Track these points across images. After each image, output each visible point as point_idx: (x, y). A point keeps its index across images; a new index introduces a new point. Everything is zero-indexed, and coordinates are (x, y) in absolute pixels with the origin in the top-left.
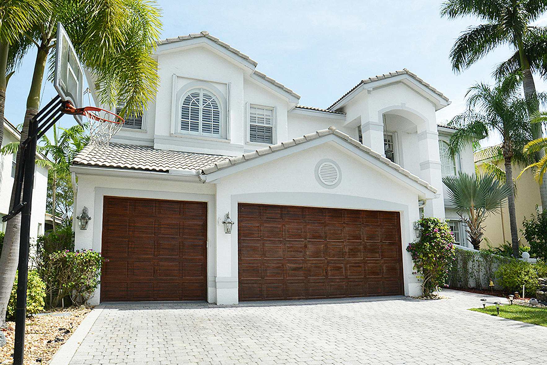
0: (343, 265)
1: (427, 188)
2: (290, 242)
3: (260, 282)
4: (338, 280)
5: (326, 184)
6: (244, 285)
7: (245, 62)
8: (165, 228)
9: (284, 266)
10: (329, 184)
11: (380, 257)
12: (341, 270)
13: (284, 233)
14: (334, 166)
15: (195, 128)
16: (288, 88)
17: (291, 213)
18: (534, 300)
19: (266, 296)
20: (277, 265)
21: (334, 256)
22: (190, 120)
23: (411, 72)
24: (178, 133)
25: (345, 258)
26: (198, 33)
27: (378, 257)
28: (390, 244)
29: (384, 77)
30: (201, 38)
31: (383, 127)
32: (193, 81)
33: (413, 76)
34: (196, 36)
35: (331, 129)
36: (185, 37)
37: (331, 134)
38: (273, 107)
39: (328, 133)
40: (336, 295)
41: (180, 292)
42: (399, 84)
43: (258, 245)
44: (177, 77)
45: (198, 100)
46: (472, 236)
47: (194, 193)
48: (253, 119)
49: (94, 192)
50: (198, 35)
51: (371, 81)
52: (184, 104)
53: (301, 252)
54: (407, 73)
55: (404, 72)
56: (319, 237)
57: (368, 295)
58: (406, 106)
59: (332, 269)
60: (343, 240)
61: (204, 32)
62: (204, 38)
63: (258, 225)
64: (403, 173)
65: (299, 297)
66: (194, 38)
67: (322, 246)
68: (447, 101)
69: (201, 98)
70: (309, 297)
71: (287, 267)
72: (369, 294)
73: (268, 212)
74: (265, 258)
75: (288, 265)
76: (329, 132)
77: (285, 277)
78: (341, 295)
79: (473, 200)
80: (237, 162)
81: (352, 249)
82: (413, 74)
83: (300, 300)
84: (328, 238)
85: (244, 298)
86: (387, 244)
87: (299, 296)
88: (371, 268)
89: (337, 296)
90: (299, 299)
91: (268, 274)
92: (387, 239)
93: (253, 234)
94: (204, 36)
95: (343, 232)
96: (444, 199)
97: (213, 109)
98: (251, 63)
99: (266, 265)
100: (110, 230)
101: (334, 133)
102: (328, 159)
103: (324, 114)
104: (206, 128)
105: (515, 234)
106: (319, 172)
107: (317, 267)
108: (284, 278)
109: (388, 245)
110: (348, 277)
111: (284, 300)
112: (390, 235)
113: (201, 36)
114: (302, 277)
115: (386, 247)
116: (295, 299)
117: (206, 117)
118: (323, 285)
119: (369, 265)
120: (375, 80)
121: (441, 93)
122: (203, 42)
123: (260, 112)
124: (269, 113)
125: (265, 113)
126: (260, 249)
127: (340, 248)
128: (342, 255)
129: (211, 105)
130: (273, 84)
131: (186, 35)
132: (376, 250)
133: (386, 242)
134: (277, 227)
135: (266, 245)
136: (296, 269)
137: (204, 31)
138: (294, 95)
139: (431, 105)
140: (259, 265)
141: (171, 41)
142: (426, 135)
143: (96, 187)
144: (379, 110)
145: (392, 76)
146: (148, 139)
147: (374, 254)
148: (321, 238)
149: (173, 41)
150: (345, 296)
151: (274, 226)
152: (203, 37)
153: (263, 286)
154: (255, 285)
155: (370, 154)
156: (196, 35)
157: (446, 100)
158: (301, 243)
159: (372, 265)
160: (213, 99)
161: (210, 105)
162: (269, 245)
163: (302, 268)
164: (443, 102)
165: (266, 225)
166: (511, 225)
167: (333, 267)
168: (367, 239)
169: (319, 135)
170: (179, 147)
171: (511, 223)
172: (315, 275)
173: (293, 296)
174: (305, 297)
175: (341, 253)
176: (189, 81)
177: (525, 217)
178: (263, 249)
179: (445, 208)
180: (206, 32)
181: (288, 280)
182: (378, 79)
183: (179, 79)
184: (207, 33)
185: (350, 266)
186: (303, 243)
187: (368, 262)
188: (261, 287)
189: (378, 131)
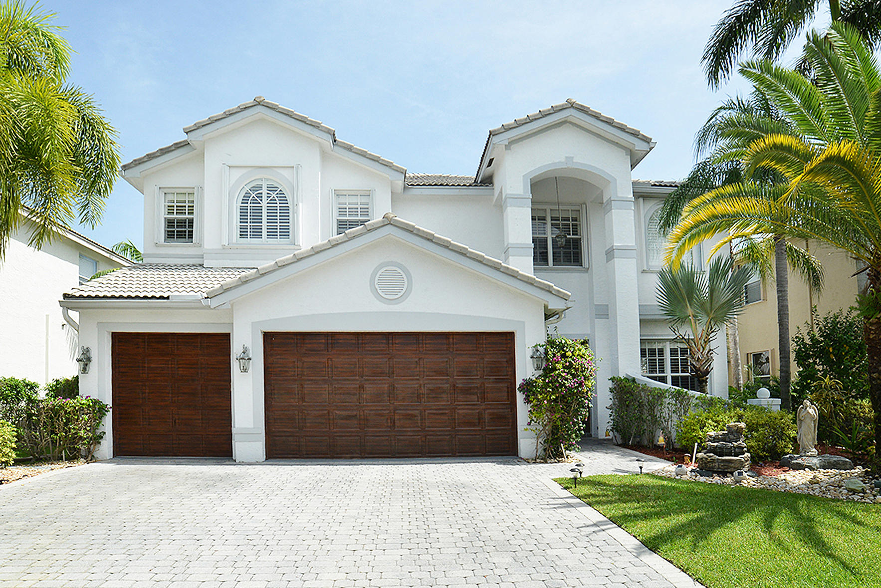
0: (417, 412)
1: (551, 292)
2: (339, 382)
3: (297, 434)
4: (409, 434)
5: (387, 299)
6: (277, 438)
7: (317, 132)
8: (182, 368)
9: (330, 414)
10: (392, 298)
11: (480, 400)
12: (416, 418)
13: (330, 369)
14: (399, 271)
15: (257, 233)
16: (386, 159)
17: (341, 341)
18: (681, 466)
19: (305, 453)
20: (321, 413)
21: (404, 399)
22: (249, 224)
23: (580, 103)
24: (233, 244)
25: (420, 402)
26: (250, 101)
27: (476, 399)
28: (498, 381)
29: (530, 120)
30: (255, 107)
31: (530, 200)
32: (250, 169)
33: (583, 110)
34: (247, 106)
35: (386, 218)
36: (233, 110)
37: (387, 225)
38: (370, 191)
39: (383, 224)
40: (407, 453)
41: (204, 445)
42: (564, 126)
43: (296, 386)
44: (229, 167)
45: (260, 196)
46: (694, 363)
47: (212, 322)
48: (342, 211)
49: (97, 329)
50: (251, 103)
51: (506, 129)
52: (242, 203)
53: (355, 394)
54: (571, 105)
55: (566, 104)
56: (381, 373)
57: (457, 454)
58: (574, 161)
59: (401, 417)
60: (418, 378)
61: (258, 98)
62: (259, 107)
63: (294, 360)
64: (508, 272)
65: (351, 456)
66: (246, 108)
67: (387, 385)
68: (649, 143)
69: (264, 191)
70: (366, 455)
71: (334, 414)
72: (459, 453)
73: (307, 341)
74: (304, 404)
75: (337, 412)
76: (383, 222)
77: (332, 428)
78: (416, 453)
79: (690, 305)
80: (249, 278)
81: (433, 390)
82: (582, 106)
83: (354, 459)
84: (395, 375)
85: (277, 454)
86: (491, 381)
87: (352, 453)
88: (464, 416)
89: (409, 455)
90: (351, 458)
91: (308, 425)
92: (492, 374)
93: (287, 371)
94: (258, 103)
95: (418, 366)
96: (639, 305)
97: (278, 205)
98: (325, 132)
99: (306, 412)
100: (122, 372)
101: (392, 223)
102: (392, 262)
103: (458, 190)
104: (272, 234)
105: (786, 358)
106: (376, 282)
107: (376, 415)
108: (330, 428)
109: (493, 382)
110: (426, 429)
111: (330, 458)
112: (497, 367)
113: (255, 104)
114: (356, 428)
115: (490, 386)
116: (345, 458)
117: (271, 218)
118: (388, 439)
119: (461, 411)
120: (511, 127)
121: (636, 131)
122: (257, 113)
123: (353, 200)
124: (364, 200)
125: (359, 200)
126: (297, 392)
127: (414, 387)
128: (416, 399)
129: (277, 199)
130: (364, 156)
131: (234, 107)
132: (472, 391)
133: (490, 379)
134: (320, 362)
135: (305, 386)
136: (348, 418)
137: (258, 96)
138: (395, 168)
139: (623, 153)
140: (296, 412)
141: (215, 119)
142: (611, 204)
143: (98, 323)
144: (523, 174)
145: (543, 115)
146: (199, 255)
147: (468, 396)
148: (384, 375)
149: (218, 118)
150: (420, 455)
151: (317, 360)
152: (257, 105)
153: (302, 440)
154: (291, 439)
155: (450, 247)
156: (247, 104)
157: (647, 140)
158: (355, 382)
159: (464, 411)
160: (281, 191)
161: (275, 200)
162: (309, 386)
163: (356, 415)
164: (640, 146)
165: (305, 359)
166: (780, 342)
167: (403, 415)
168: (458, 374)
169: (366, 228)
170: (234, 261)
171: (780, 340)
172: (375, 427)
173: (341, 454)
174: (359, 455)
175: (416, 395)
176: (244, 171)
177: (798, 328)
178: (302, 391)
179: (640, 320)
180: (260, 97)
181: (336, 432)
182: (519, 124)
183: (231, 169)
184: (262, 99)
185: (429, 413)
186: (358, 382)
187: (459, 407)
188: (299, 442)
189: (522, 207)
